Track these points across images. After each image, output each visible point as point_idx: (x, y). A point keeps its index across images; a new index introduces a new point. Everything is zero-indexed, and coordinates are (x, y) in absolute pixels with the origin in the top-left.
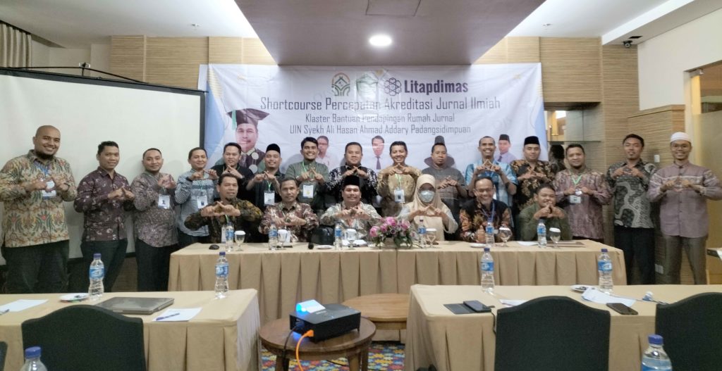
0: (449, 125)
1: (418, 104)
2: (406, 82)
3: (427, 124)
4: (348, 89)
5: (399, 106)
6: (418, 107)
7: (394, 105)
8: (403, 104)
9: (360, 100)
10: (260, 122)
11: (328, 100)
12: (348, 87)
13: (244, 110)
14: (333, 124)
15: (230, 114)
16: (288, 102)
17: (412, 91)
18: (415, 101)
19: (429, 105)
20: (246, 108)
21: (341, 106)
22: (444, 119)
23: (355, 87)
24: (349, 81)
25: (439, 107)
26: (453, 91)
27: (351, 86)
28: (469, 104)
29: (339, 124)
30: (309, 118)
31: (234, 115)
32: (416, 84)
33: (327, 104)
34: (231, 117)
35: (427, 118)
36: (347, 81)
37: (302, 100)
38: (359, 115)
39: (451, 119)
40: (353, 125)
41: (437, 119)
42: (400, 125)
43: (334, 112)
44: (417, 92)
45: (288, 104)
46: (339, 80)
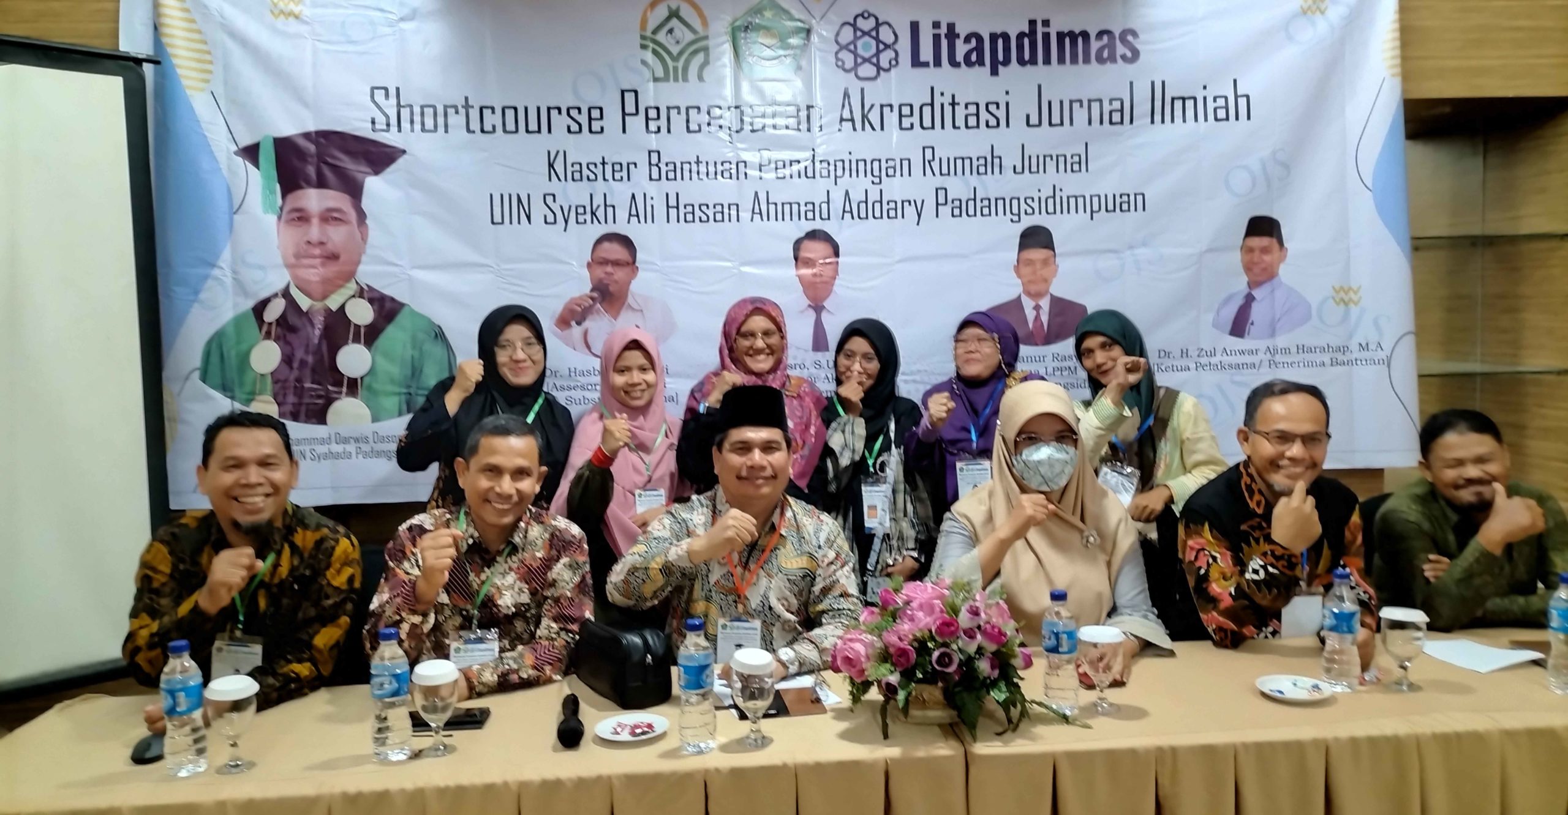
0: (1072, 184)
1: (960, 112)
2: (915, 27)
3: (992, 185)
4: (700, 58)
5: (892, 118)
6: (960, 122)
7: (874, 117)
8: (904, 111)
9: (748, 96)
10: (373, 185)
11: (630, 98)
12: (700, 47)
13: (307, 136)
14: (652, 189)
15: (251, 153)
16: (475, 102)
17: (938, 63)
18: (947, 100)
19: (1001, 114)
20: (312, 127)
21: (678, 121)
22: (1051, 165)
23: (728, 47)
24: (705, 23)
25: (1034, 120)
26: (1087, 60)
27: (711, 43)
28: (1142, 107)
29: (671, 187)
30: (559, 167)
31: (267, 155)
32: (952, 34)
33: (624, 114)
34: (256, 163)
35: (991, 163)
36: (696, 23)
37: (532, 99)
38: (746, 156)
39: (1079, 163)
40: (722, 190)
41: (1028, 165)
42: (896, 188)
43: (653, 142)
44: (954, 63)
45: (474, 114)
46: (668, 19)
